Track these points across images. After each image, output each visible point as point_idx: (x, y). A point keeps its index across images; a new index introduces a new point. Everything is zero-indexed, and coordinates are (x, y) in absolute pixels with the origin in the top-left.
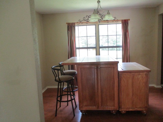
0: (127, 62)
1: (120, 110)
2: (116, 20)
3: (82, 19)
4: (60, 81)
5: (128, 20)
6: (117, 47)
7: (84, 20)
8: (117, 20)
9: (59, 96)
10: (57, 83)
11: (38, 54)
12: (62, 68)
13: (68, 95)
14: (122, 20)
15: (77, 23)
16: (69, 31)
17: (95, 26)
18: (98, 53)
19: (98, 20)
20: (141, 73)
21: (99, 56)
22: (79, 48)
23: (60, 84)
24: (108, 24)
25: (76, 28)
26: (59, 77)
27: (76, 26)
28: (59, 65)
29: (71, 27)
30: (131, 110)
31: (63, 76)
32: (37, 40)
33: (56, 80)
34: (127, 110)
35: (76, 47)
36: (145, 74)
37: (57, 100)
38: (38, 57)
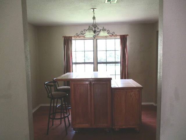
0: (125, 78)
1: (113, 128)
2: (114, 35)
3: (79, 33)
4: (53, 98)
5: (126, 35)
6: (115, 63)
7: (82, 34)
8: (116, 35)
9: (52, 114)
10: (50, 99)
11: (30, 70)
12: (56, 84)
13: (61, 112)
14: (120, 35)
15: (75, 36)
16: (66, 45)
17: (93, 41)
18: (96, 69)
19: (93, 36)
20: (133, 90)
21: (97, 72)
22: (76, 63)
23: (53, 100)
24: (106, 39)
25: (73, 41)
26: (52, 93)
27: (73, 40)
28: (53, 81)
29: (68, 41)
30: (124, 127)
31: (56, 92)
32: (29, 57)
33: (48, 96)
34: (121, 128)
35: (73, 62)
36: (138, 91)
37: (50, 118)
38: (30, 73)
